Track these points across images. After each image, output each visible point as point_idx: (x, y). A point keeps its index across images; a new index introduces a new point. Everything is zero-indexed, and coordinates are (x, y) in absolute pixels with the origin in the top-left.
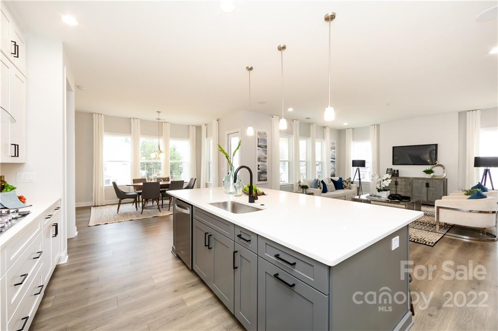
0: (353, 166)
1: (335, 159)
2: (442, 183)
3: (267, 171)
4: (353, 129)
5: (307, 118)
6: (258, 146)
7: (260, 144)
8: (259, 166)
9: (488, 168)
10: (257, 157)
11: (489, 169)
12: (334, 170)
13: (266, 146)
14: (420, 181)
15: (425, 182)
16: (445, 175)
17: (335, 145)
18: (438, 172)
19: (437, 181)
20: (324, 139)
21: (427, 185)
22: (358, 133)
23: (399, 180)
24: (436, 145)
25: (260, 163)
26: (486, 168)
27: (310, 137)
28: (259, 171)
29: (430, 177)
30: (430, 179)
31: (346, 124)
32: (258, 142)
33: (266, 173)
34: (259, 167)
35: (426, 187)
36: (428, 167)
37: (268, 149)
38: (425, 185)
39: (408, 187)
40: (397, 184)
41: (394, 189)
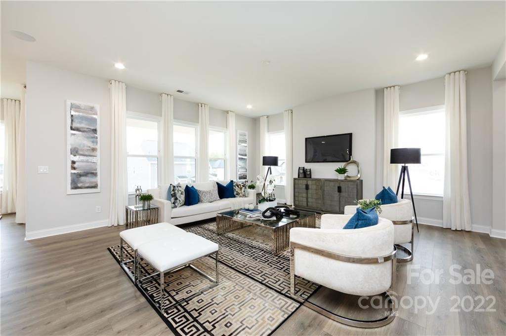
0: (263, 165)
1: (246, 155)
2: (355, 186)
3: (98, 172)
4: (268, 117)
5: (179, 91)
6: (72, 129)
7: (75, 125)
8: (73, 162)
9: (406, 165)
10: (69, 148)
11: (407, 167)
12: (245, 170)
13: (95, 131)
14: (332, 184)
15: (337, 185)
16: (359, 176)
17: (247, 138)
18: (352, 170)
19: (350, 183)
20: (227, 128)
21: (340, 189)
22: (274, 121)
23: (310, 183)
24: (351, 135)
25: (76, 159)
26: (403, 165)
27: (198, 123)
28: (74, 171)
29: (343, 178)
30: (342, 181)
31: (249, 107)
32: (72, 121)
33: (94, 174)
34: (75, 165)
35: (338, 192)
36: (341, 165)
37: (98, 135)
38: (336, 189)
39: (320, 192)
40: (307, 187)
41: (305, 195)
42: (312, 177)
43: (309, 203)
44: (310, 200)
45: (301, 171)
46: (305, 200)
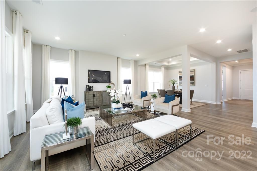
11: (128, 85)
15: (109, 93)
16: (114, 89)
39: (101, 98)
40: (94, 96)
41: (92, 100)
42: (94, 90)
43: (95, 104)
44: (95, 102)
45: (88, 88)
46: (92, 102)
